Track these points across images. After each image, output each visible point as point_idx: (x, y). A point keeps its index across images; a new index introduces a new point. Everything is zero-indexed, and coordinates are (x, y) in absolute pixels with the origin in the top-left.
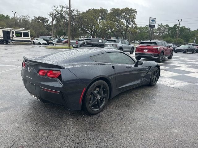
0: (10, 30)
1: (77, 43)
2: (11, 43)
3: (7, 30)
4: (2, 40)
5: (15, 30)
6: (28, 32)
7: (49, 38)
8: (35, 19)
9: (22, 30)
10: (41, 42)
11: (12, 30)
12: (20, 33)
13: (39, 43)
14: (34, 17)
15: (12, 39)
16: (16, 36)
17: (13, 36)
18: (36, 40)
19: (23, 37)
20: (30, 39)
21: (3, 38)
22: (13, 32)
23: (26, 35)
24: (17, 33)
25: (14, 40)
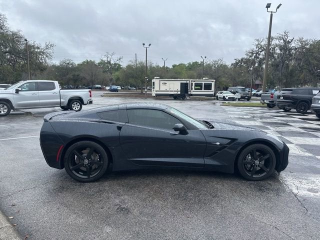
0: (189, 81)
1: (272, 97)
2: (188, 98)
3: (185, 82)
4: (179, 94)
5: (194, 81)
6: (211, 82)
7: (242, 91)
8: (236, 62)
9: (204, 81)
10: (227, 96)
11: (192, 81)
12: (200, 85)
13: (224, 98)
14: (235, 60)
15: (190, 93)
16: (195, 89)
17: (192, 89)
18: (221, 93)
19: (203, 90)
20: (213, 93)
21: (179, 93)
22: (192, 84)
23: (208, 87)
24: (196, 85)
25: (191, 95)
